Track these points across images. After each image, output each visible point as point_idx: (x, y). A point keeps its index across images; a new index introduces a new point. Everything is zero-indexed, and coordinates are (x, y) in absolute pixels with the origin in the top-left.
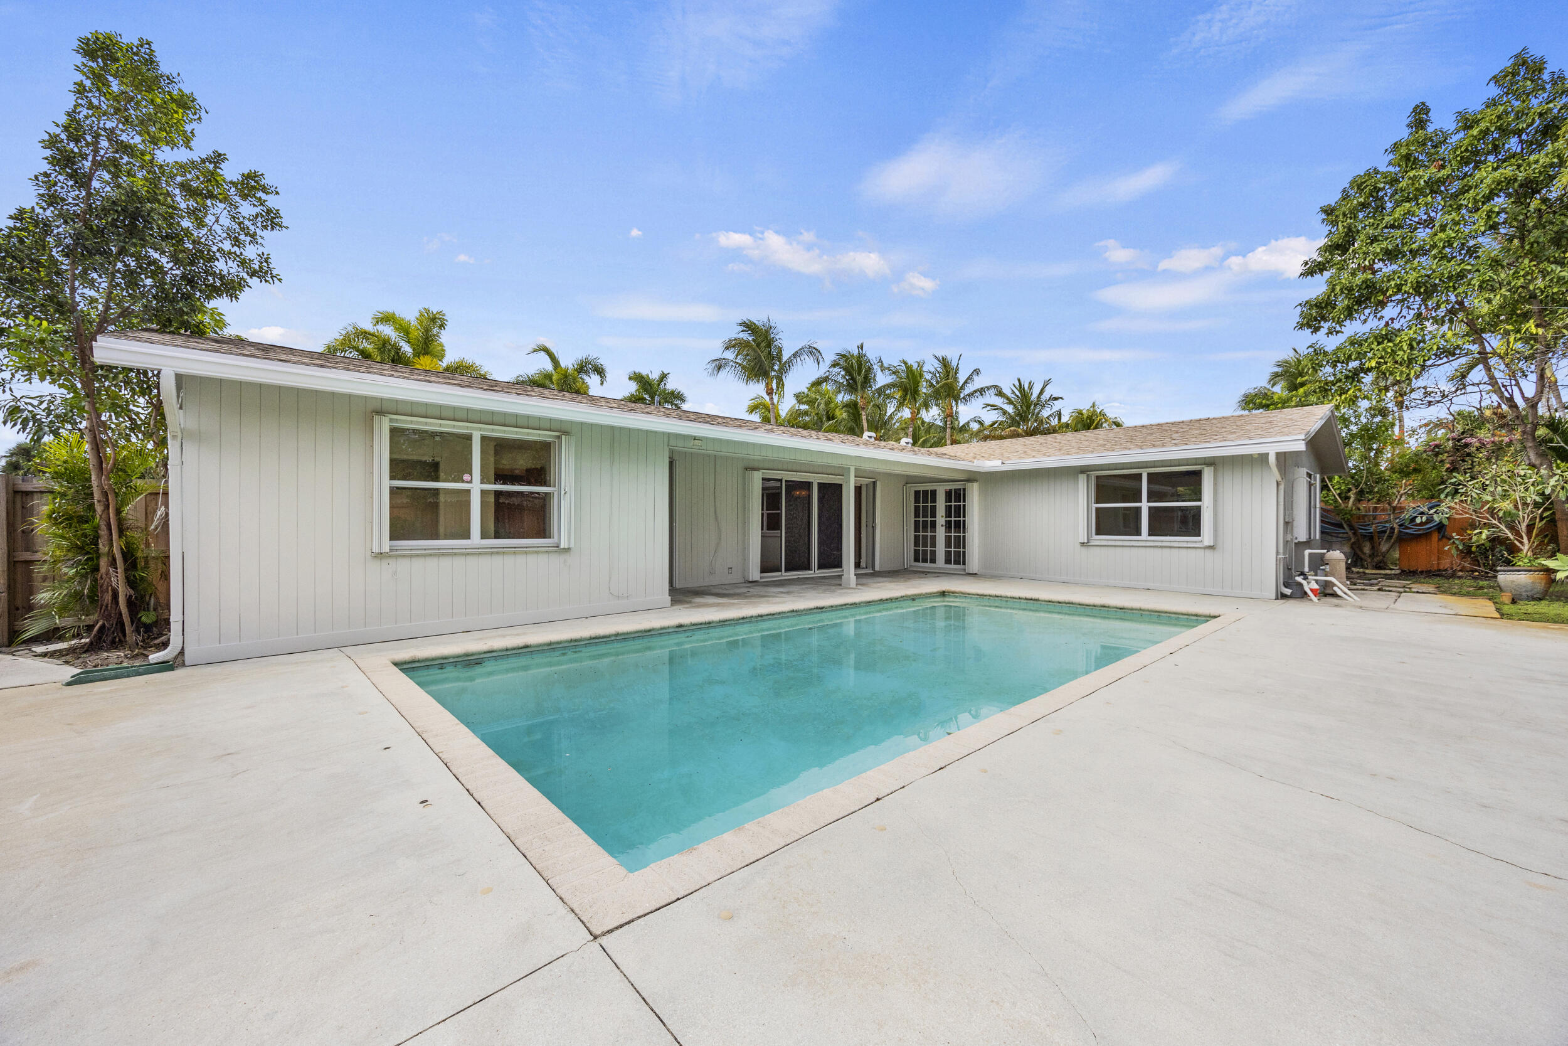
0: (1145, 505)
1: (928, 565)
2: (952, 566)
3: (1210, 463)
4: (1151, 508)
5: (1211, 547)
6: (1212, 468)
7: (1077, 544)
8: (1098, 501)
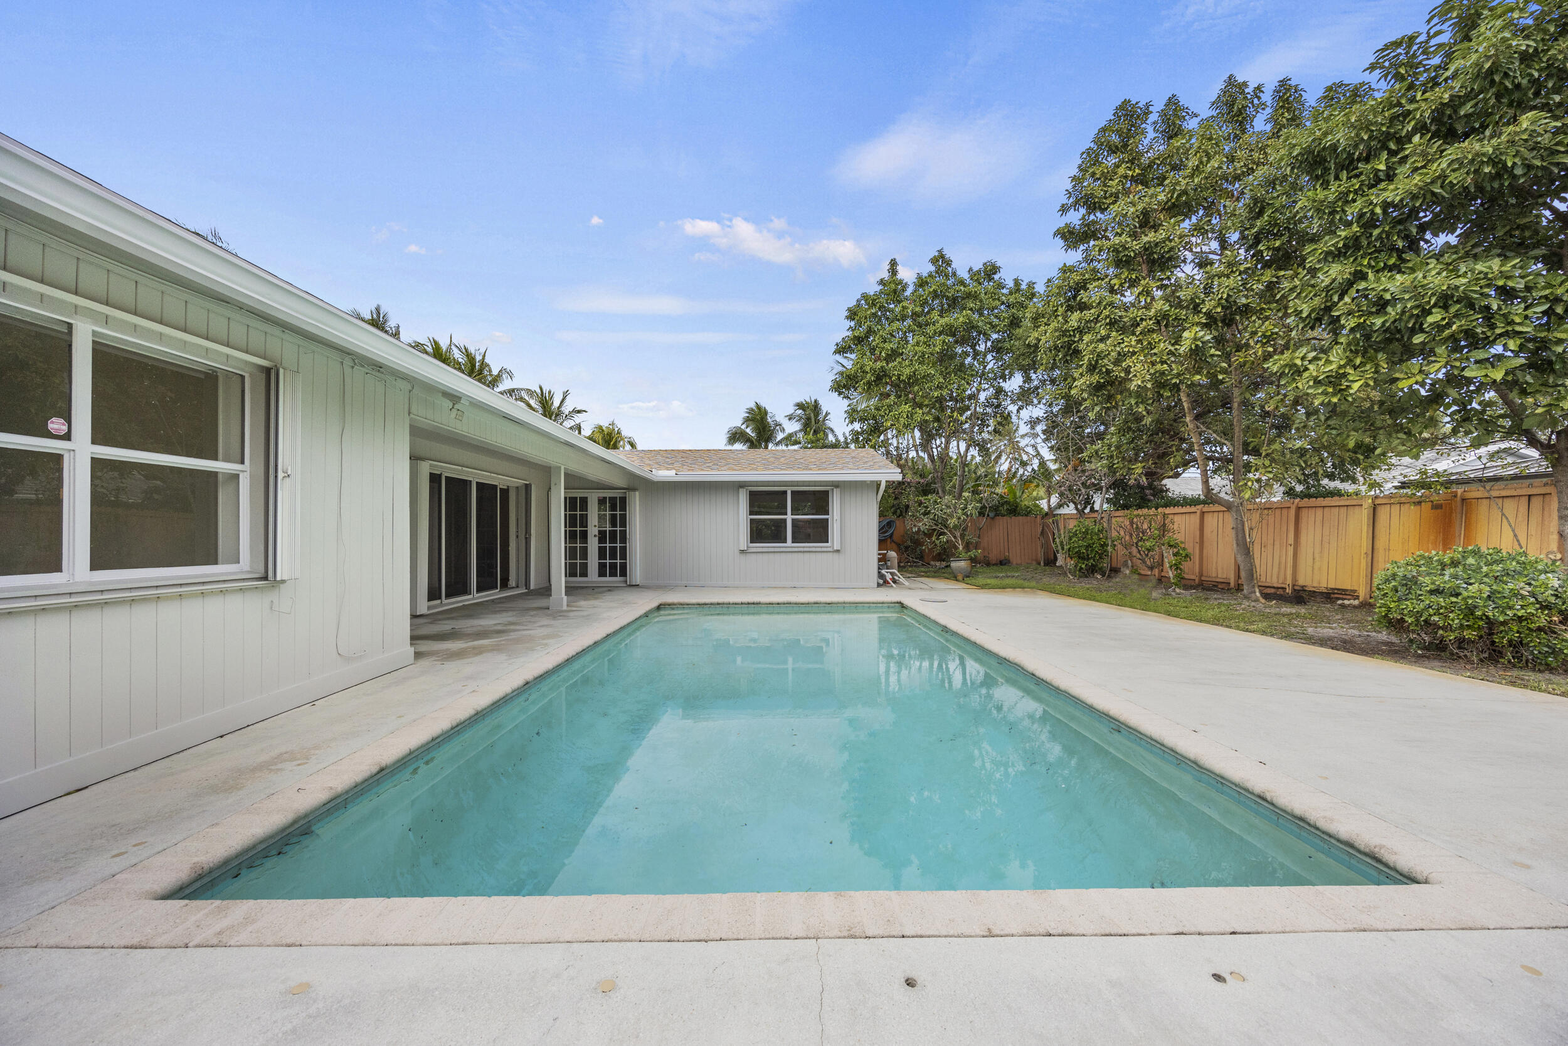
0: (789, 518)
1: (579, 579)
2: (608, 579)
3: (836, 485)
4: (793, 520)
5: (838, 551)
6: (838, 489)
7: (737, 552)
8: (751, 513)
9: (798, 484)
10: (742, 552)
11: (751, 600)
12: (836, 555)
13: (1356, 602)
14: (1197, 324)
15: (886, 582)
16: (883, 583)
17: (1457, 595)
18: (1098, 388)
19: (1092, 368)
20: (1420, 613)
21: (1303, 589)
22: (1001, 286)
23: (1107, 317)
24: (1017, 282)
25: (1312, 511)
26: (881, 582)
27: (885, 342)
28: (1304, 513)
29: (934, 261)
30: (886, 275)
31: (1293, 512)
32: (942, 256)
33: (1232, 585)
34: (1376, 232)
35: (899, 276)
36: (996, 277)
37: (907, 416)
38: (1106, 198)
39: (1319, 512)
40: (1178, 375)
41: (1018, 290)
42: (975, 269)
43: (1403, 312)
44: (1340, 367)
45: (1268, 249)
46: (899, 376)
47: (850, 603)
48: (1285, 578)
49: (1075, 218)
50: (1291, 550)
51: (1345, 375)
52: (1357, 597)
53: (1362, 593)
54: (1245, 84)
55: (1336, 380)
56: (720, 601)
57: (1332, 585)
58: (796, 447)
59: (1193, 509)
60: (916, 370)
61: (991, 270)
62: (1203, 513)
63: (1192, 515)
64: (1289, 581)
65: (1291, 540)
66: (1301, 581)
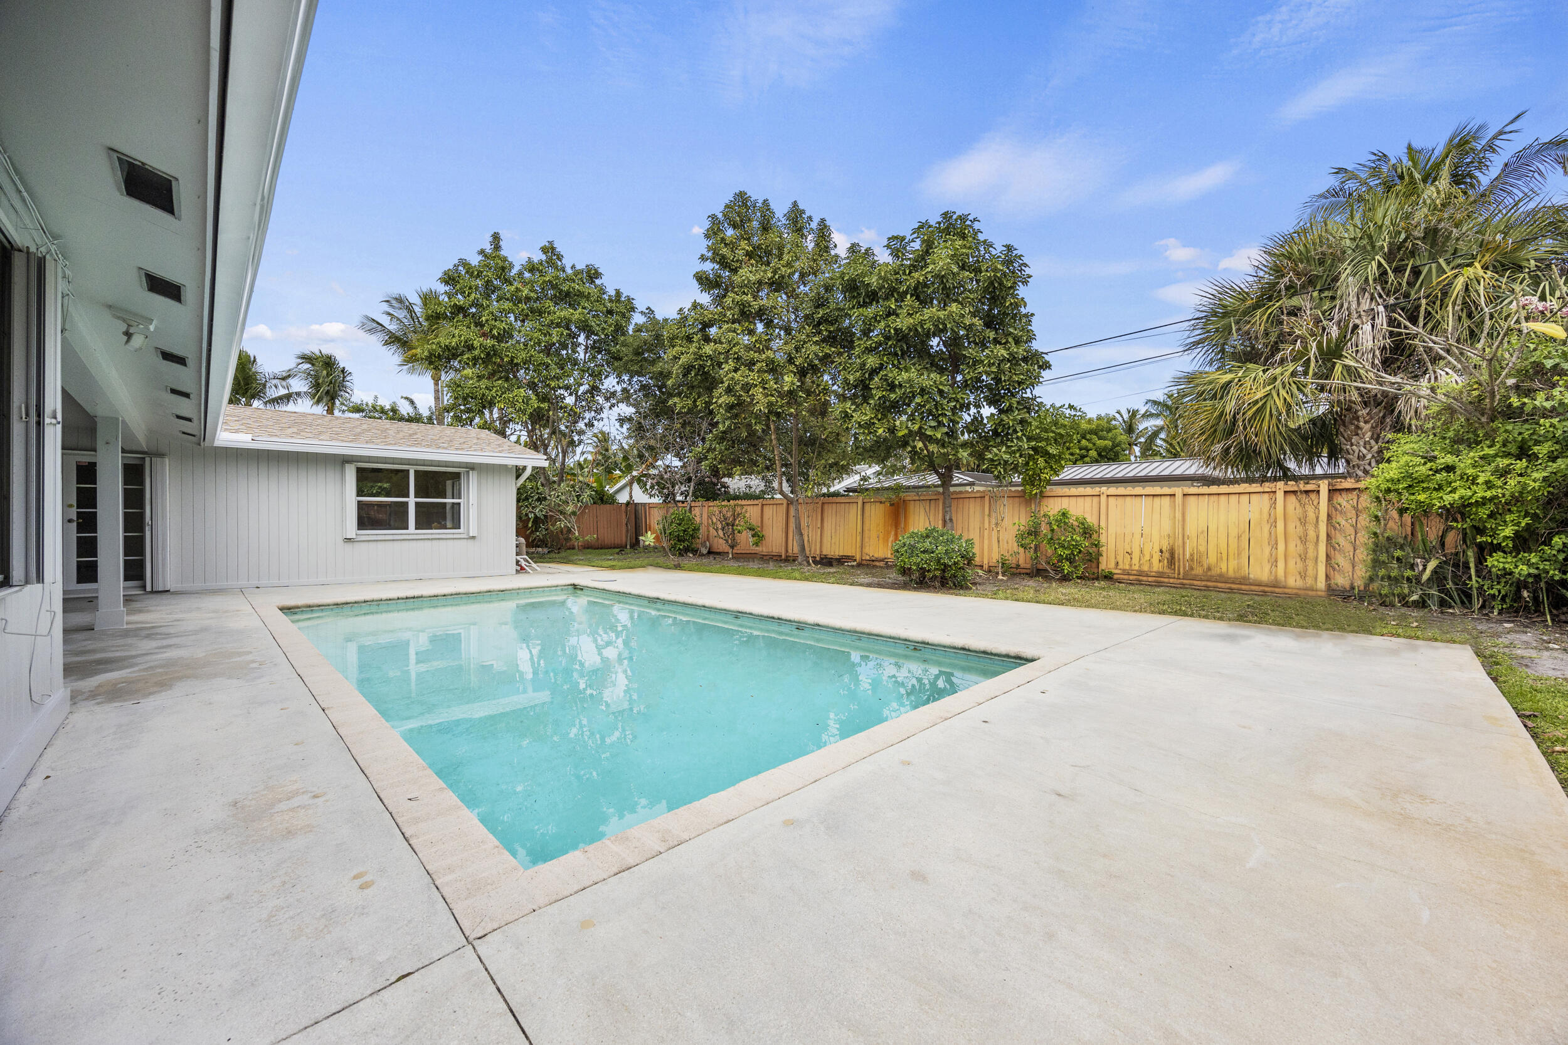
0: (412, 501)
3: (471, 467)
4: (417, 504)
5: (473, 538)
6: (475, 473)
7: (340, 540)
8: (358, 495)
9: (424, 463)
10: (348, 540)
11: (410, 594)
12: (471, 542)
13: (855, 563)
14: (792, 371)
15: (522, 569)
16: (521, 570)
17: (933, 552)
18: (730, 407)
19: (729, 390)
20: (919, 564)
21: (826, 557)
22: (602, 291)
23: (736, 353)
24: (618, 293)
25: (830, 505)
26: (519, 568)
27: (496, 320)
28: (826, 506)
29: (544, 250)
30: (488, 248)
31: (819, 505)
32: (553, 249)
33: (783, 557)
34: (890, 343)
35: (503, 253)
36: (598, 282)
37: (523, 401)
38: (733, 261)
39: (834, 505)
40: (781, 407)
41: (618, 301)
42: (578, 267)
43: (904, 394)
44: (871, 418)
45: (826, 330)
46: (512, 359)
47: (525, 589)
48: (815, 550)
49: (708, 267)
50: (819, 531)
51: (874, 423)
52: (855, 560)
53: (858, 558)
54: (803, 212)
55: (869, 425)
56: (368, 598)
57: (841, 554)
58: (357, 415)
59: (756, 502)
60: (532, 356)
61: (593, 274)
62: (763, 505)
63: (755, 507)
64: (818, 552)
65: (819, 525)
66: (824, 553)
